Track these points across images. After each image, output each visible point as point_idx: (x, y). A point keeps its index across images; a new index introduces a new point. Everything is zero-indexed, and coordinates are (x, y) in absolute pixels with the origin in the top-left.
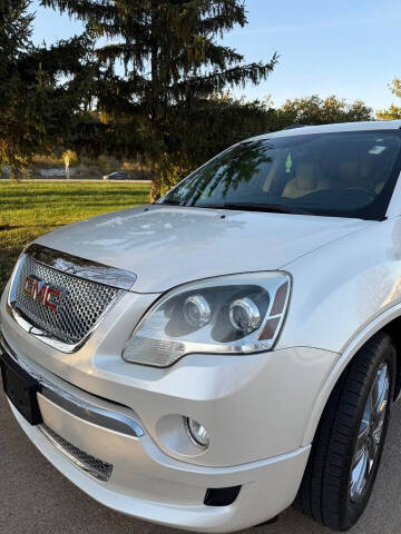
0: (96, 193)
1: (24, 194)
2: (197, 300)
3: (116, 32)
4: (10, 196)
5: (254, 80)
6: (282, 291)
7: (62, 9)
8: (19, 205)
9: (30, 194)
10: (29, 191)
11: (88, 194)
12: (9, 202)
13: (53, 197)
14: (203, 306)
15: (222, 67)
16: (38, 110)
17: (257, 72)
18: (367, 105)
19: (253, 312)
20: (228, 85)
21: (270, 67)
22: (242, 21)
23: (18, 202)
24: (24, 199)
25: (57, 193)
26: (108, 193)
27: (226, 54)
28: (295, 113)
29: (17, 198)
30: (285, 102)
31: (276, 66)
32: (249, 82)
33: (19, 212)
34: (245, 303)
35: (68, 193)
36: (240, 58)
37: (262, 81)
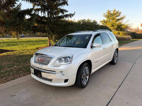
0: (33, 41)
1: (15, 42)
2: (62, 58)
3: (39, 5)
4: (11, 43)
5: (71, 17)
6: (72, 57)
7: (27, 1)
8: (14, 45)
9: (16, 42)
10: (15, 41)
11: (31, 42)
12: (11, 44)
13: (22, 43)
14: (63, 59)
15: (63, 14)
16: (24, 25)
17: (71, 15)
18: (96, 21)
19: (69, 59)
20: (65, 18)
21: (74, 14)
22: (67, 5)
23: (13, 44)
24: (15, 43)
25: (23, 42)
26: (36, 41)
27: (64, 10)
28: (80, 23)
29: (13, 43)
30: (78, 20)
31: (75, 14)
32: (69, 17)
33: (15, 47)
34: (68, 58)
35: (26, 42)
36: (67, 11)
37: (72, 17)
